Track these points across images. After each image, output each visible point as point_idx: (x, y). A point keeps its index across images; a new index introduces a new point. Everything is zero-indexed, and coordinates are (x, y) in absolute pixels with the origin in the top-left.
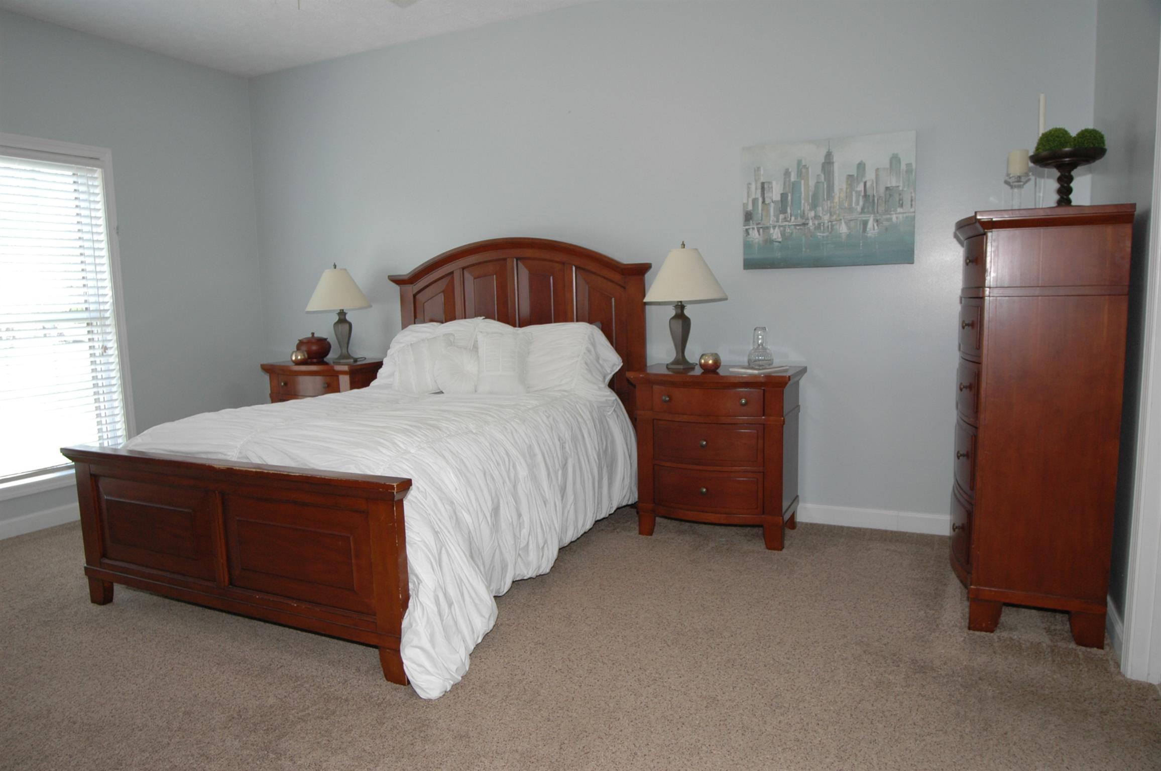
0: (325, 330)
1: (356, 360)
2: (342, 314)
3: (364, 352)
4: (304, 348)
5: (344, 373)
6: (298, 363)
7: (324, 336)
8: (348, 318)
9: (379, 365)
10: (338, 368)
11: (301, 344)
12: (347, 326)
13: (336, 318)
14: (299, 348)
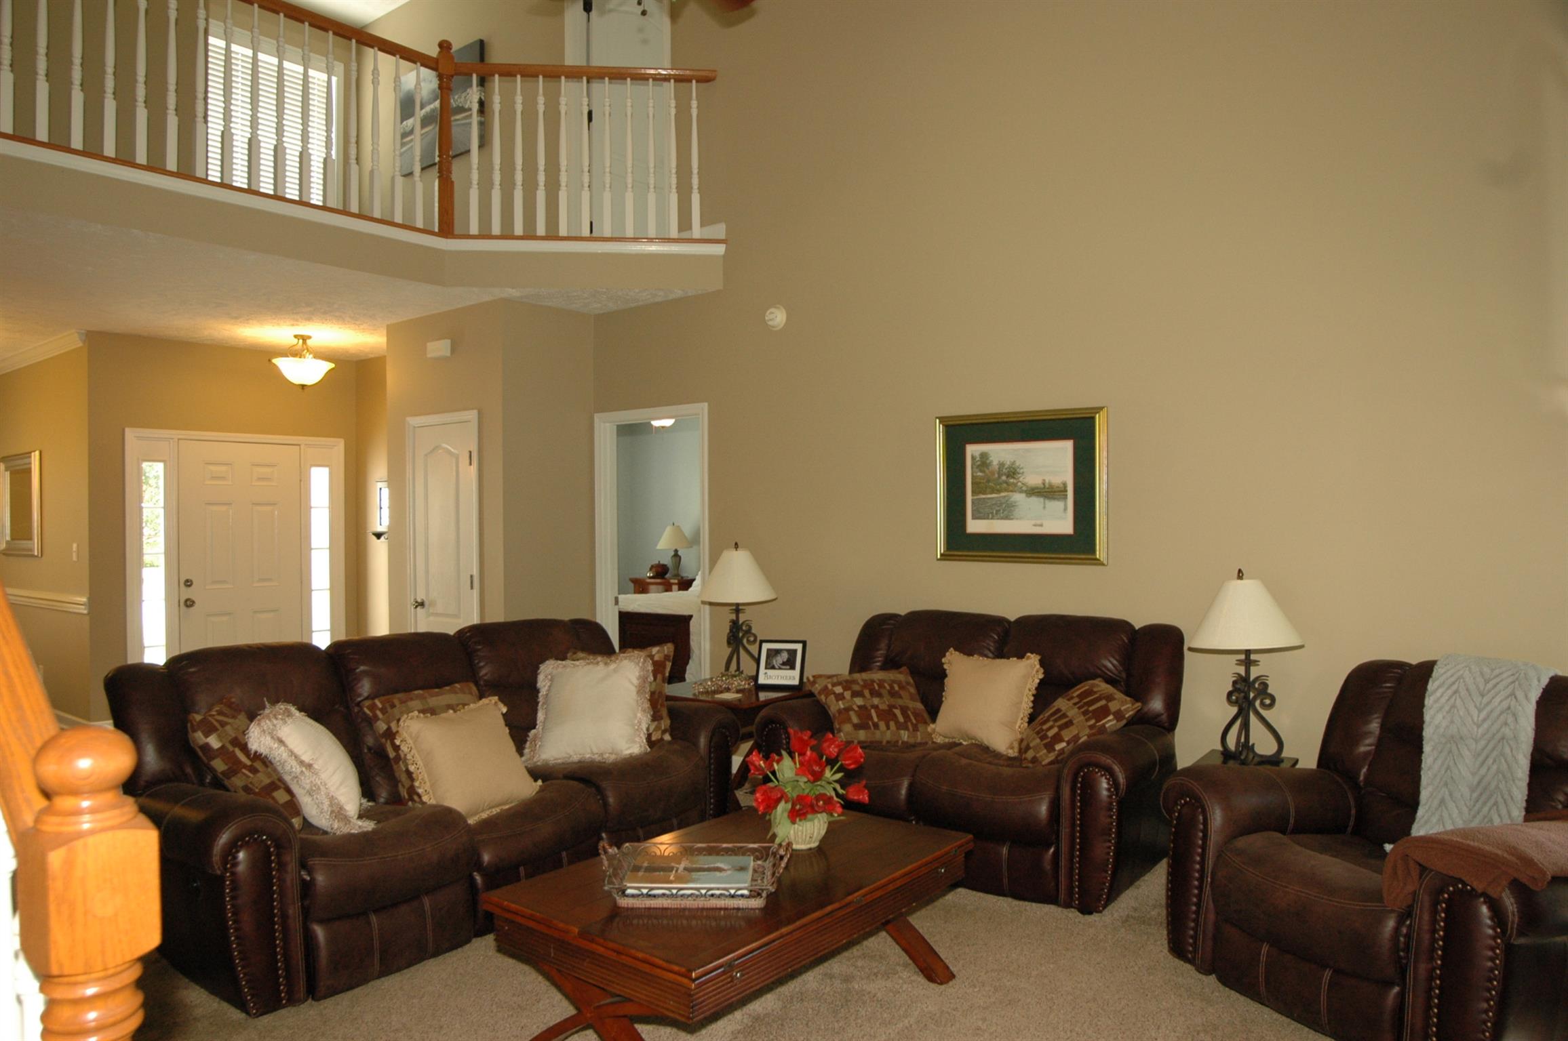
0: (667, 560)
1: (682, 578)
2: (676, 551)
3: (687, 574)
4: (654, 570)
5: (675, 584)
6: (650, 578)
7: (665, 563)
8: (679, 553)
9: (694, 580)
10: (672, 581)
11: (652, 567)
12: (678, 558)
13: (673, 553)
14: (651, 569)
